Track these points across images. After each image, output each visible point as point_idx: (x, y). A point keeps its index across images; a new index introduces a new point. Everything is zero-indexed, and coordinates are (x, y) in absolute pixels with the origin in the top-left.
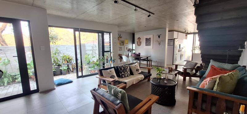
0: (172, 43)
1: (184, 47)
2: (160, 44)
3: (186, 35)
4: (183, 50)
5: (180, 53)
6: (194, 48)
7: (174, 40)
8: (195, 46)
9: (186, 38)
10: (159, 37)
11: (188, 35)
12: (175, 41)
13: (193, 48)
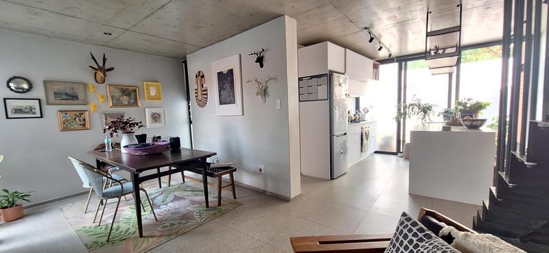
0: (322, 91)
1: (372, 107)
2: (264, 93)
3: (375, 67)
4: (368, 117)
5: (357, 128)
6: (402, 111)
7: (329, 76)
8: (405, 102)
9: (376, 77)
10: (260, 60)
11: (382, 67)
12: (336, 83)
13: (399, 110)
